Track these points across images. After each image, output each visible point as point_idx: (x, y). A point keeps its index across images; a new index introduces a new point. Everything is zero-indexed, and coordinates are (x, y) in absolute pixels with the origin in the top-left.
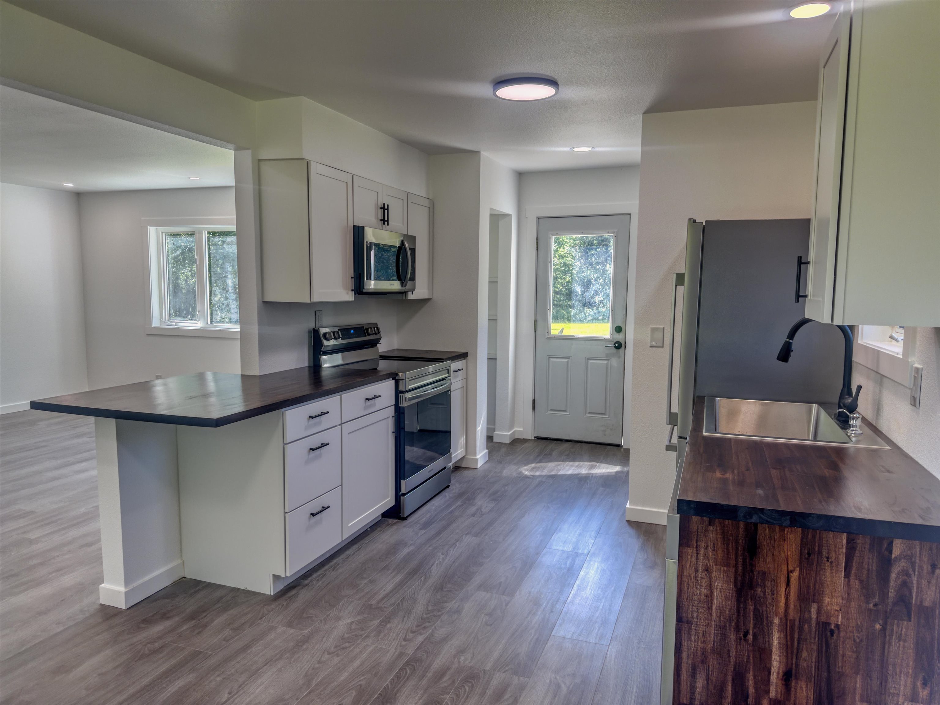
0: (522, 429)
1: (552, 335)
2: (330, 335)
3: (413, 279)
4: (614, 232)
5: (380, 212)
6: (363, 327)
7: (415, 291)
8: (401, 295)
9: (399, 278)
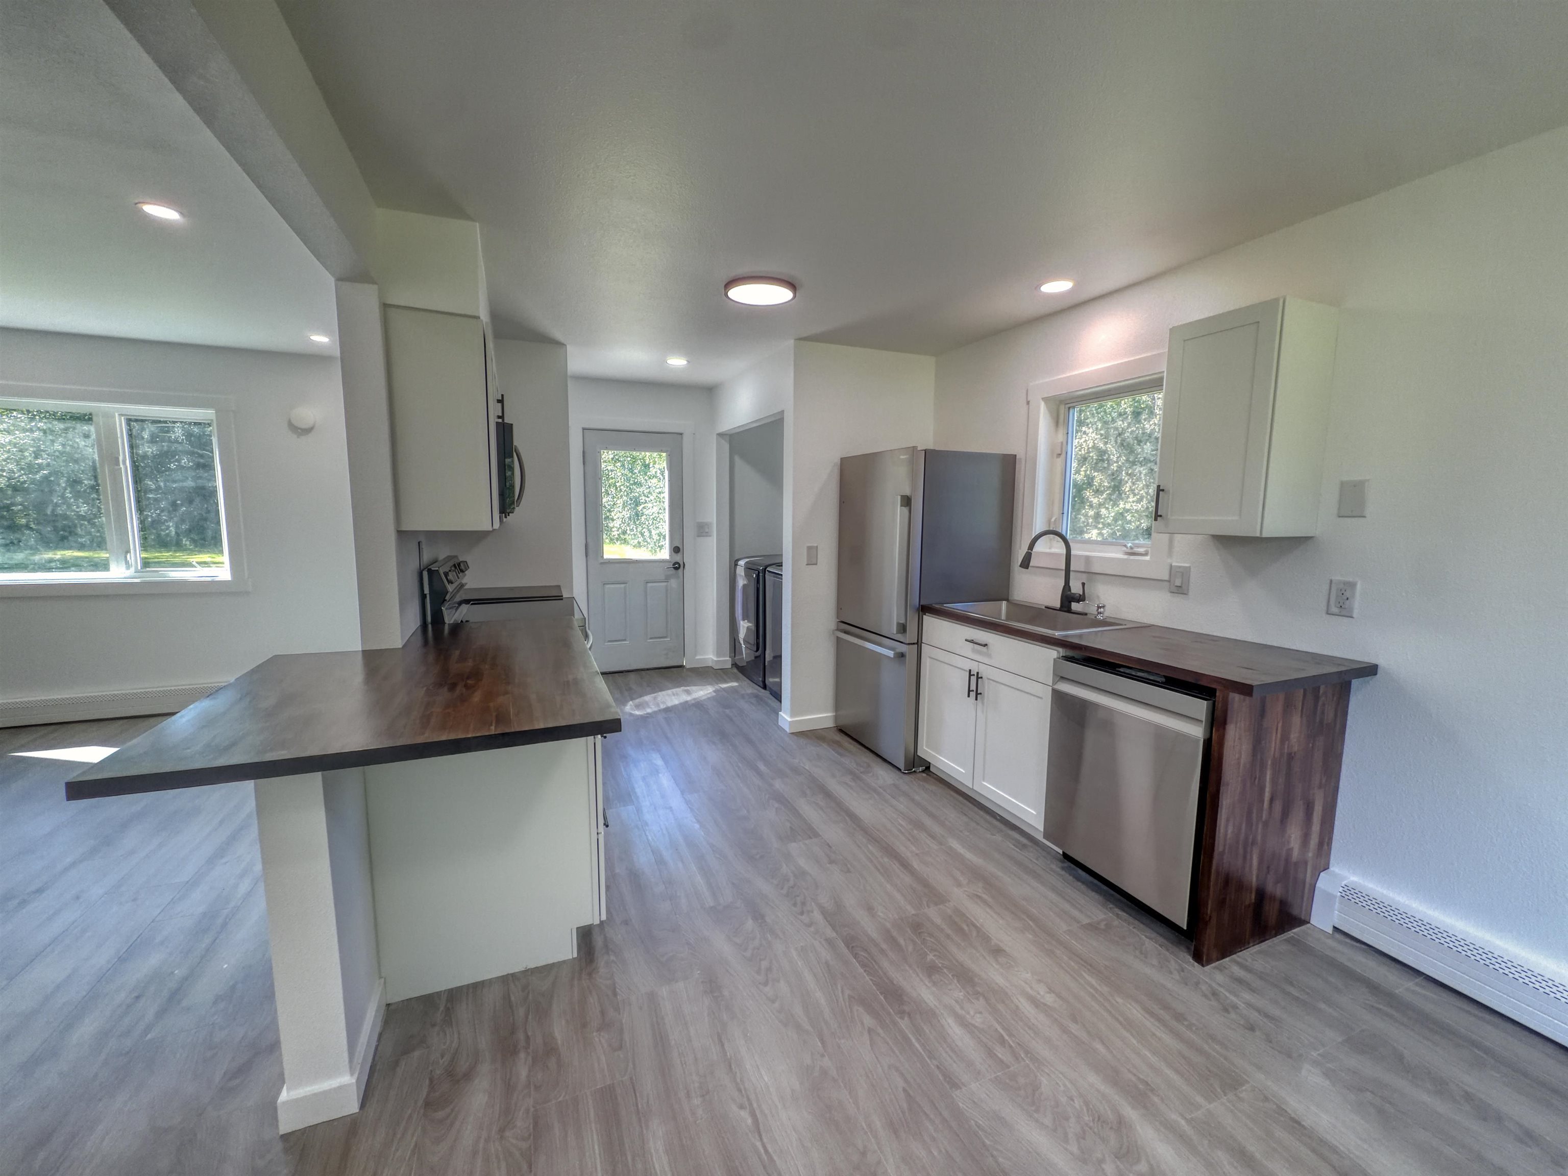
1: (607, 559)
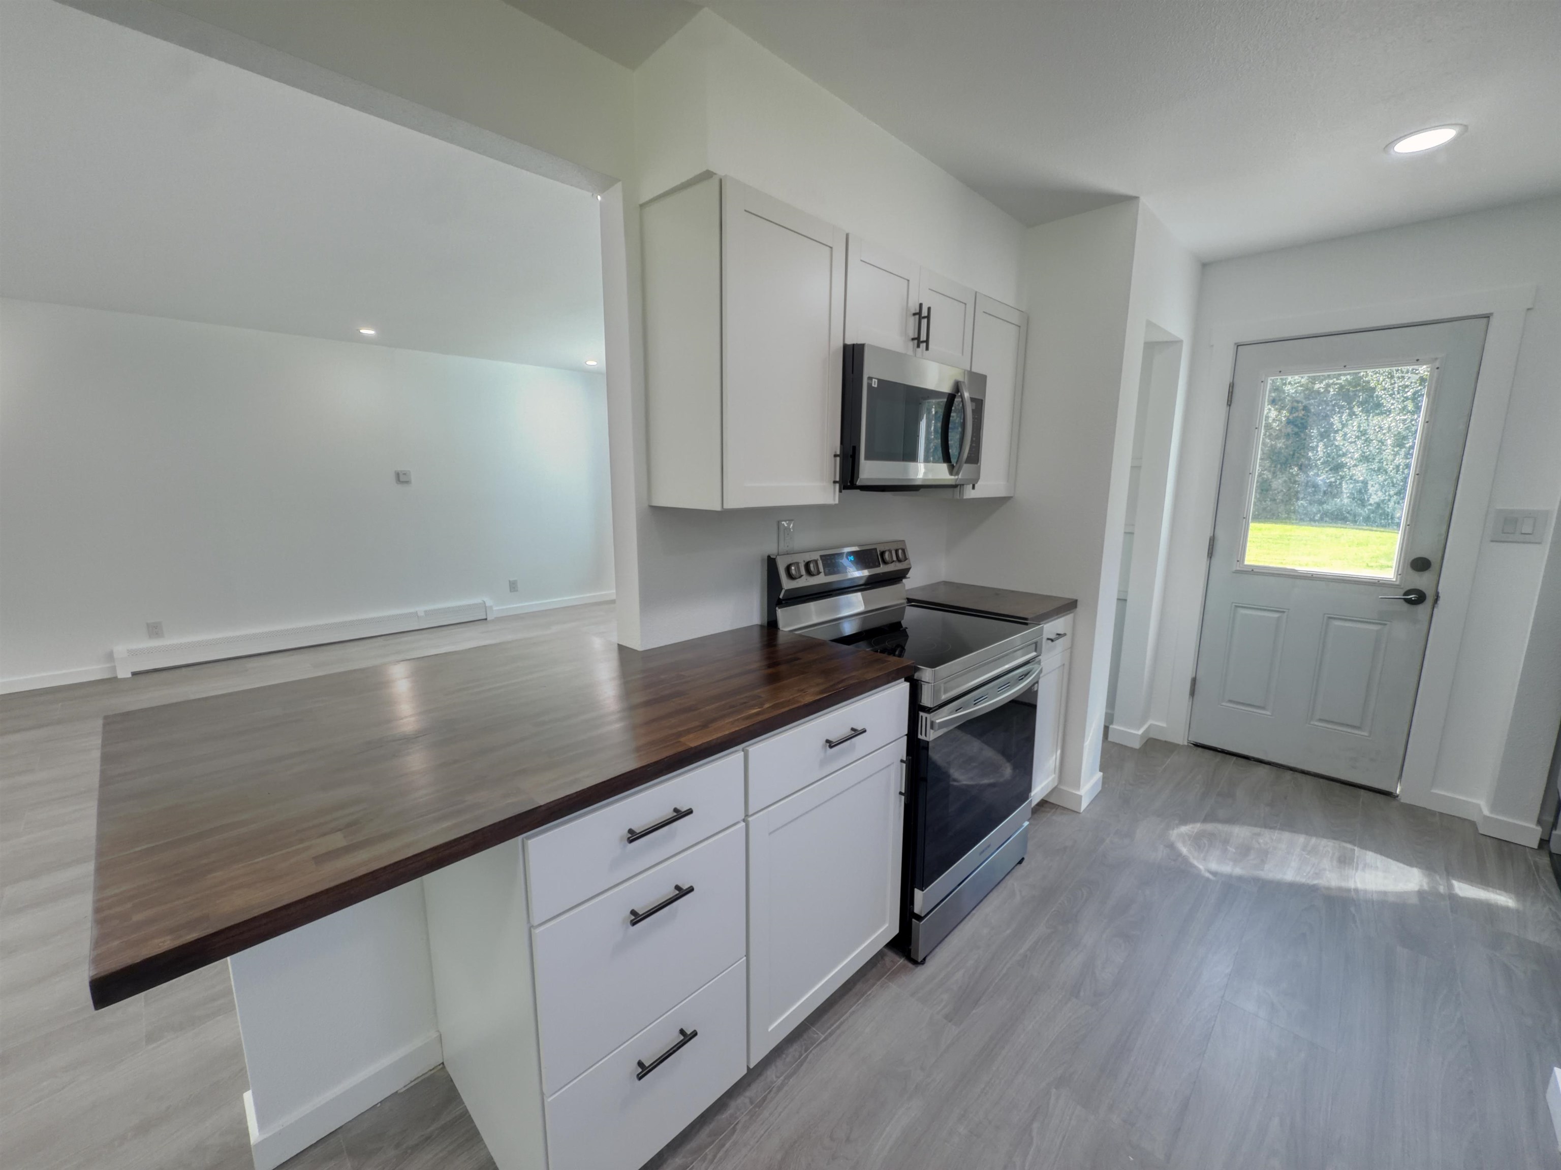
0: (1164, 725)
1: (1249, 566)
2: (798, 568)
3: (974, 458)
4: (1436, 359)
5: (912, 322)
6: (876, 549)
7: (980, 483)
8: (951, 490)
9: (947, 458)
